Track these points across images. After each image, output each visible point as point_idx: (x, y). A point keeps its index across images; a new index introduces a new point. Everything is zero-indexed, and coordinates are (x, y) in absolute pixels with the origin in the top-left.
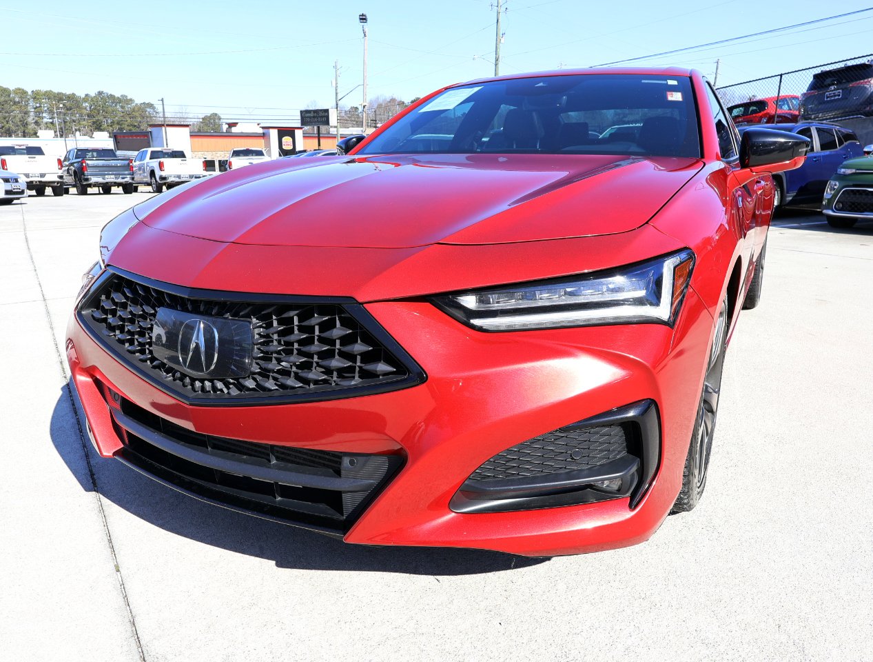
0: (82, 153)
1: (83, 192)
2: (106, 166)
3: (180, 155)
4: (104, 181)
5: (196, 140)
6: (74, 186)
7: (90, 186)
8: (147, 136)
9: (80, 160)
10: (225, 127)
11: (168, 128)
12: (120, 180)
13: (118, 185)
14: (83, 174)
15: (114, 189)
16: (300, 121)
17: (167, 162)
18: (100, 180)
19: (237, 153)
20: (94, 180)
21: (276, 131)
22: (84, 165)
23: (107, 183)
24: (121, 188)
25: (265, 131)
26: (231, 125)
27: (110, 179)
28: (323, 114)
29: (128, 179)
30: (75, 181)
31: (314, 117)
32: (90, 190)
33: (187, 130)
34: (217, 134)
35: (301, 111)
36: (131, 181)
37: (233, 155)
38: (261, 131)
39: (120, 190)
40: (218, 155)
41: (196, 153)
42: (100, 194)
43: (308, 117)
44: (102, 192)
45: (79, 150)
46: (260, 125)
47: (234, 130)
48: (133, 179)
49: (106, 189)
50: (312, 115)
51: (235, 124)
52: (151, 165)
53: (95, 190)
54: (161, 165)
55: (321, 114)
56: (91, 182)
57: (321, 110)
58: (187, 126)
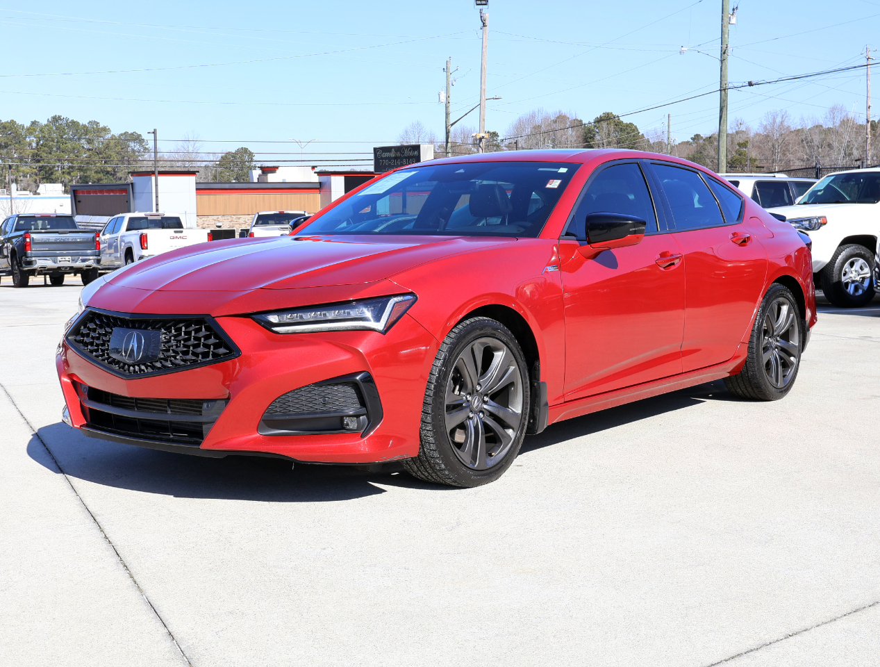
0: (26, 223)
1: (22, 282)
2: (60, 243)
3: (175, 223)
4: (55, 266)
5: (209, 198)
6: (9, 273)
7: (33, 272)
8: (126, 191)
9: (22, 233)
10: (256, 174)
11: (161, 178)
12: (79, 264)
13: (75, 271)
14: (25, 255)
15: (68, 279)
16: (373, 162)
17: (153, 234)
18: (49, 263)
19: (263, 220)
20: (40, 263)
21: (341, 179)
22: (28, 240)
23: (59, 268)
24: (79, 275)
25: (324, 178)
26: (266, 170)
27: (64, 262)
28: (411, 154)
29: (91, 262)
30: (12, 266)
31: (396, 158)
32: (33, 280)
33: (191, 180)
34: (242, 185)
35: (375, 149)
36: (95, 265)
37: (257, 223)
38: (315, 179)
39: (78, 279)
40: (241, 221)
41: (205, 218)
42: (46, 285)
43: (386, 158)
44: (49, 282)
45: (20, 218)
46: (317, 170)
47: (272, 178)
48: (98, 261)
49: (56, 278)
50: (392, 155)
51: (273, 170)
52: (127, 240)
53: (39, 280)
54: (143, 240)
55: (407, 153)
56: (35, 266)
57: (407, 147)
58: (193, 173)
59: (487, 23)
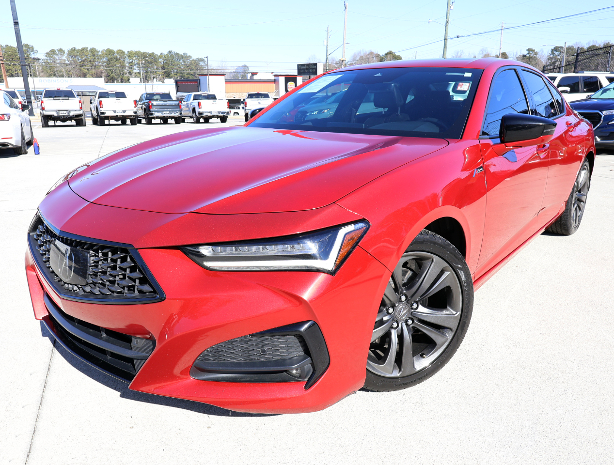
0: (150, 97)
1: (149, 122)
2: (164, 105)
3: (213, 97)
4: (163, 115)
5: (230, 85)
6: (144, 118)
7: (154, 118)
8: (197, 82)
9: (148, 101)
10: (249, 75)
11: (210, 77)
12: (172, 115)
13: (172, 118)
14: (150, 110)
15: (170, 121)
16: (297, 71)
17: (204, 102)
18: (160, 115)
19: (251, 96)
20: (156, 114)
21: (283, 78)
22: (150, 104)
23: (164, 117)
24: (173, 119)
25: (276, 78)
26: (253, 74)
27: (166, 114)
28: (313, 67)
29: (178, 114)
30: (145, 115)
31: (307, 69)
32: (154, 121)
33: (223, 77)
34: (244, 81)
35: (298, 65)
36: (179, 115)
37: (248, 97)
38: (273, 78)
39: (173, 121)
40: (243, 95)
41: (229, 94)
42: (161, 124)
43: (302, 69)
44: (162, 122)
45: (148, 94)
46: (274, 74)
47: (255, 77)
48: (181, 114)
49: (165, 121)
50: (305, 67)
51: (256, 74)
52: (193, 104)
53: (158, 121)
54: (199, 104)
55: (311, 67)
56: (154, 116)
57: (312, 64)
58: (223, 75)
59: (347, 7)
